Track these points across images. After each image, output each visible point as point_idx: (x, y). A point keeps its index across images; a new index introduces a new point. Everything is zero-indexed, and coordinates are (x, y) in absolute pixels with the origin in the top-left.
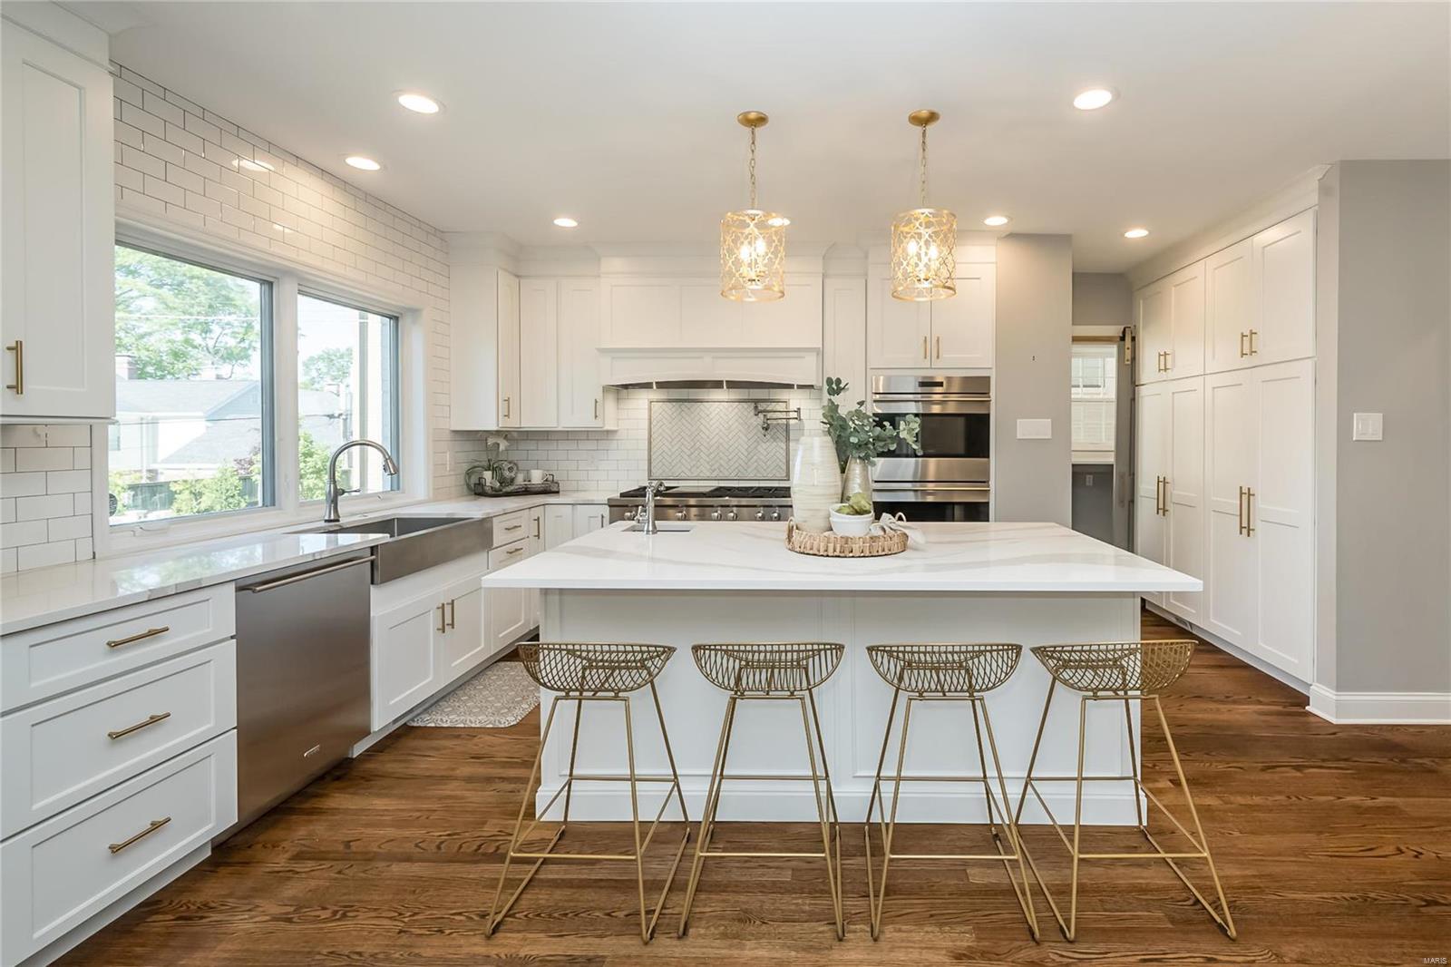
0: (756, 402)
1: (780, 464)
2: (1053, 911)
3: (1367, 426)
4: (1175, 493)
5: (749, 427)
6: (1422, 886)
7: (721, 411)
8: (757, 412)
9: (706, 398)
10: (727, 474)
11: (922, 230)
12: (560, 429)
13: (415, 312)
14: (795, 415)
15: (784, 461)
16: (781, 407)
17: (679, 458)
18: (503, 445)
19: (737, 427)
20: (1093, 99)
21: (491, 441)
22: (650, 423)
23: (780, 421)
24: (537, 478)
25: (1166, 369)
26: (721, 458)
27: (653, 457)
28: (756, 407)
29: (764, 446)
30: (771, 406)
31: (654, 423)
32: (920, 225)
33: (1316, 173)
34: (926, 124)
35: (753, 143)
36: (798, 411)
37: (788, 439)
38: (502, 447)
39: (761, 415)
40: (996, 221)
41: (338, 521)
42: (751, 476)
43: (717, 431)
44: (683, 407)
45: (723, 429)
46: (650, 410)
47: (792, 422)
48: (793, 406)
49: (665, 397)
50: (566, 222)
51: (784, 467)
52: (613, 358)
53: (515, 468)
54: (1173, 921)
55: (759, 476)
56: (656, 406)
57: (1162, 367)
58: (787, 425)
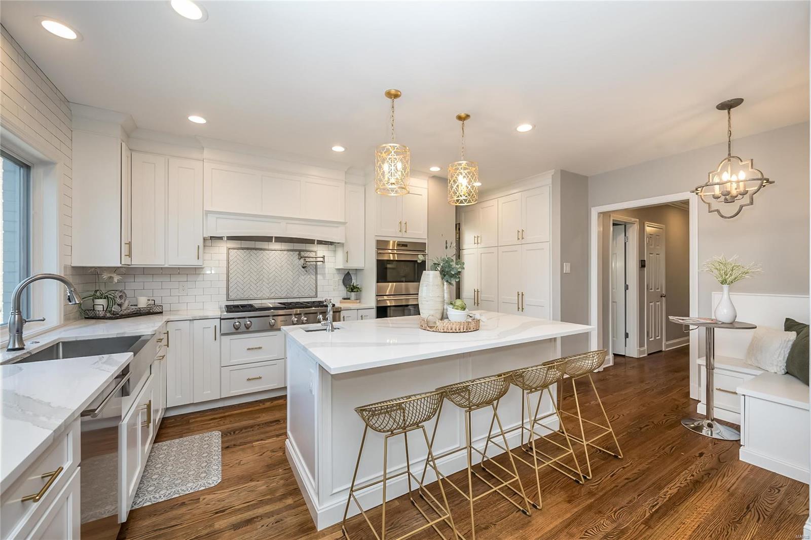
0: (300, 251)
1: (312, 288)
2: (573, 471)
3: (567, 268)
4: (482, 296)
5: (294, 266)
6: (635, 424)
7: (276, 256)
8: (300, 257)
9: (266, 247)
10: (280, 295)
11: (462, 171)
12: (166, 266)
13: (46, 164)
14: (322, 259)
15: (314, 286)
16: (313, 255)
17: (249, 285)
18: (116, 278)
19: (286, 266)
20: (525, 128)
21: (105, 276)
22: (228, 263)
23: (312, 263)
24: (143, 303)
25: (478, 243)
26: (277, 285)
27: (231, 285)
28: (299, 254)
29: (303, 277)
30: (307, 254)
31: (231, 263)
32: (461, 168)
33: (552, 172)
34: (464, 120)
35: (393, 107)
36: (323, 257)
37: (316, 273)
38: (116, 280)
39: (302, 260)
40: (435, 169)
41: (23, 349)
42: (295, 295)
43: (274, 268)
44: (251, 253)
45: (278, 267)
46: (228, 254)
47: (318, 263)
48: (320, 254)
49: (240, 246)
50: (197, 119)
51: (315, 290)
52: (217, 218)
53: (124, 296)
54: (603, 460)
55: (300, 295)
56: (233, 252)
57: (476, 242)
58: (316, 265)
